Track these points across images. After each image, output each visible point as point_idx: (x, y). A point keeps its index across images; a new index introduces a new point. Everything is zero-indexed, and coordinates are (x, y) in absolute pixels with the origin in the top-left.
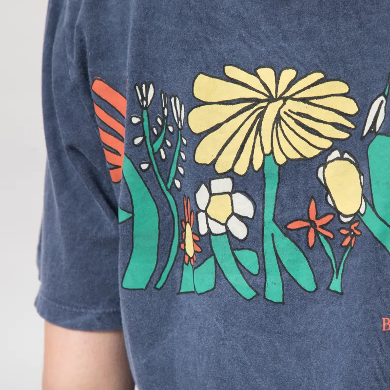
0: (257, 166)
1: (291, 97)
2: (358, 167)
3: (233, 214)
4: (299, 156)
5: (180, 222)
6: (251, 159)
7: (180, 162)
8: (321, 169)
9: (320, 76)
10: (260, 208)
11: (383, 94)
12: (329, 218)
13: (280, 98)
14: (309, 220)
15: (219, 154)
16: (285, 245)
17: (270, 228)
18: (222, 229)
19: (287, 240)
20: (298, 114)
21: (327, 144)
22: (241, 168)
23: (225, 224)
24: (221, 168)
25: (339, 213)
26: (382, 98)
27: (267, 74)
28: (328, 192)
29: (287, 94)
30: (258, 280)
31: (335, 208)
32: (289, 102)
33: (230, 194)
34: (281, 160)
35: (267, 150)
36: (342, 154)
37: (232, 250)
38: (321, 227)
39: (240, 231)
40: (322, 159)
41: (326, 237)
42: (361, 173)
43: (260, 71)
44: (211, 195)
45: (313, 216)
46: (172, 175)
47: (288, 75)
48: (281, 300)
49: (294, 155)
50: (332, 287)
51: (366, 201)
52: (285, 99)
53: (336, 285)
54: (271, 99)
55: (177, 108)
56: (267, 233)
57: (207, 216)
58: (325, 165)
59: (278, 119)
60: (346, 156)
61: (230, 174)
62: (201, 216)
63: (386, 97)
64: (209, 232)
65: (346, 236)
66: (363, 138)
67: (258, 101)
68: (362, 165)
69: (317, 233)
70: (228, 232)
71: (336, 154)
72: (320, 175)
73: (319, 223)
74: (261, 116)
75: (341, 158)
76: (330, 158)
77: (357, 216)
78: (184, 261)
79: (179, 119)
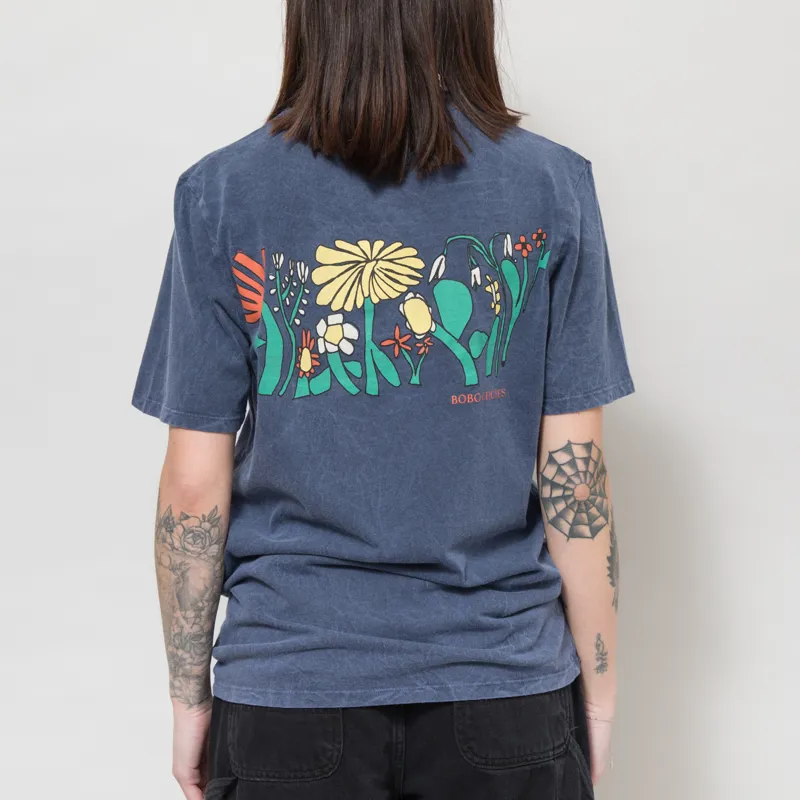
0: (359, 305)
1: (381, 259)
2: (426, 303)
3: (344, 337)
4: (387, 298)
5: (297, 349)
6: (355, 301)
7: (302, 306)
8: (401, 305)
9: (399, 244)
10: (362, 333)
11: (442, 254)
12: (408, 337)
13: (374, 259)
14: (395, 339)
15: (334, 298)
16: (380, 356)
17: (370, 345)
18: (336, 349)
19: (382, 353)
20: (386, 270)
21: (404, 289)
22: (349, 307)
23: (338, 345)
24: (335, 307)
25: (415, 333)
26: (442, 257)
27: (365, 244)
28: (407, 320)
29: (379, 257)
30: (361, 382)
31: (412, 330)
32: (380, 262)
33: (341, 324)
34: (376, 300)
35: (366, 295)
36: (415, 295)
37: (343, 362)
38: (403, 343)
39: (348, 349)
40: (401, 299)
41: (406, 350)
42: (429, 306)
43: (360, 243)
44: (328, 326)
45: (397, 337)
46: (293, 316)
47: (379, 244)
48: (377, 393)
49: (384, 297)
50: (412, 382)
51: (435, 322)
52: (377, 260)
53: (415, 380)
54: (368, 261)
55: (302, 270)
56: (368, 350)
57: (325, 340)
58: (404, 302)
59: (373, 273)
60: (418, 295)
61: (342, 311)
62: (321, 341)
63: (445, 256)
64: (326, 351)
65: (421, 347)
66: (429, 283)
67: (360, 262)
68: (430, 301)
69: (400, 347)
70: (340, 351)
71: (411, 295)
72: (401, 309)
73: (401, 341)
74: (361, 272)
75: (415, 297)
76: (407, 298)
77: (429, 334)
78: (299, 376)
79: (303, 277)
